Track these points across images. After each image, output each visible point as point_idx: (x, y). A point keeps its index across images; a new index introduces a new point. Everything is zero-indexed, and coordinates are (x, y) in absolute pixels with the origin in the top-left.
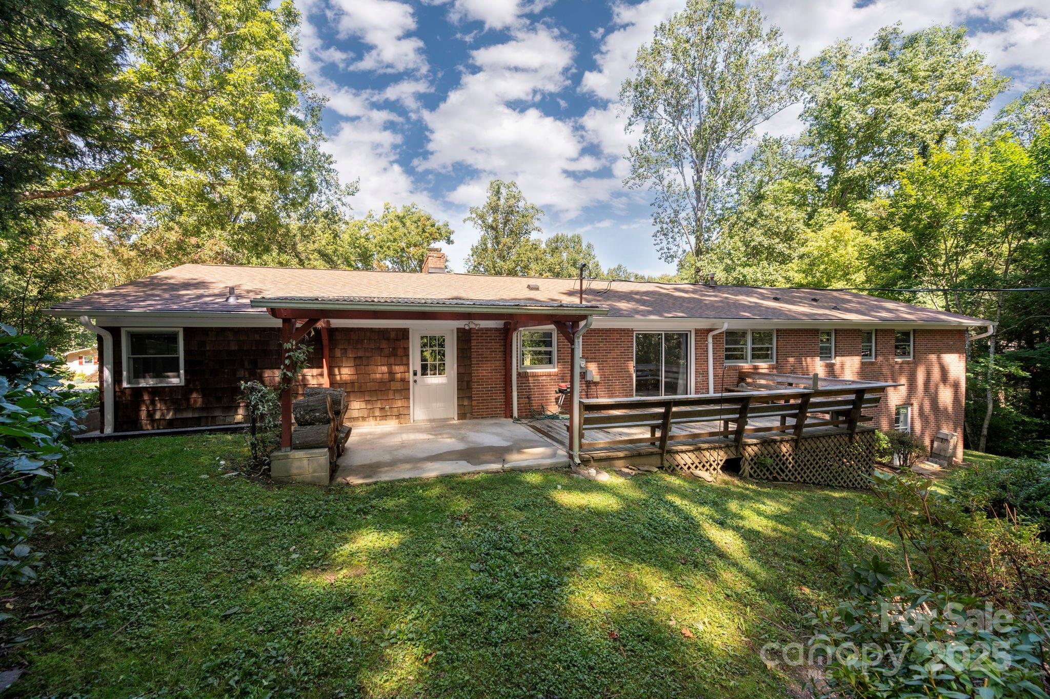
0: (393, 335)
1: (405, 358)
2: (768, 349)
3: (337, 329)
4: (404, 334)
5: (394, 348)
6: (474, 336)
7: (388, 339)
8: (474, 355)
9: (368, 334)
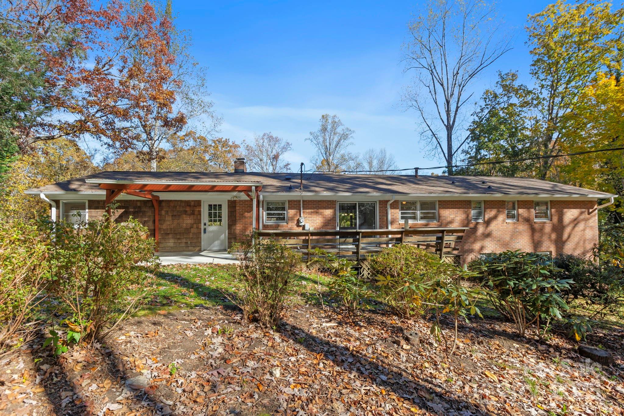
0: (192, 204)
1: (199, 216)
2: (434, 213)
3: (163, 201)
4: (198, 203)
5: (193, 211)
6: (238, 205)
7: (190, 206)
8: (238, 215)
9: (179, 203)
